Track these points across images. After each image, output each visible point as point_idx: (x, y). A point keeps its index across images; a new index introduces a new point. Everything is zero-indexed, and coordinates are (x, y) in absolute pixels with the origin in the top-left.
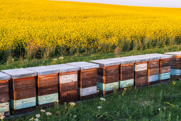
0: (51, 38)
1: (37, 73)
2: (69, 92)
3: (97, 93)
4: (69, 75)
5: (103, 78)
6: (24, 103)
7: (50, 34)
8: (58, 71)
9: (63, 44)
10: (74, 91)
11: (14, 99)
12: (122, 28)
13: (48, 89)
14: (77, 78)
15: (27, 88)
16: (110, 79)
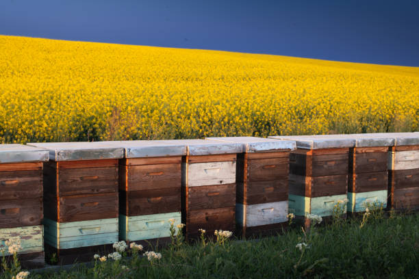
0: (164, 115)
1: (124, 150)
2: (210, 212)
3: (289, 221)
4: (213, 164)
5: (307, 183)
6: (85, 232)
7: (162, 105)
8: (183, 148)
9: (192, 130)
10: (225, 210)
11: (57, 220)
12: (337, 99)
13: (152, 199)
14: (234, 176)
15: (95, 192)
16: (324, 185)
